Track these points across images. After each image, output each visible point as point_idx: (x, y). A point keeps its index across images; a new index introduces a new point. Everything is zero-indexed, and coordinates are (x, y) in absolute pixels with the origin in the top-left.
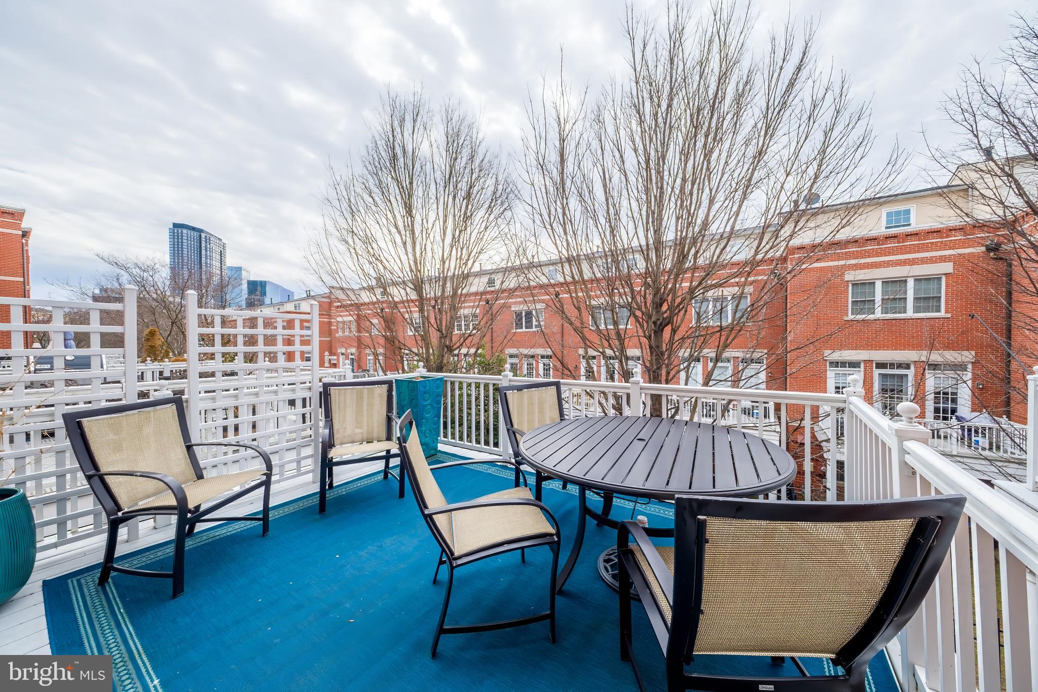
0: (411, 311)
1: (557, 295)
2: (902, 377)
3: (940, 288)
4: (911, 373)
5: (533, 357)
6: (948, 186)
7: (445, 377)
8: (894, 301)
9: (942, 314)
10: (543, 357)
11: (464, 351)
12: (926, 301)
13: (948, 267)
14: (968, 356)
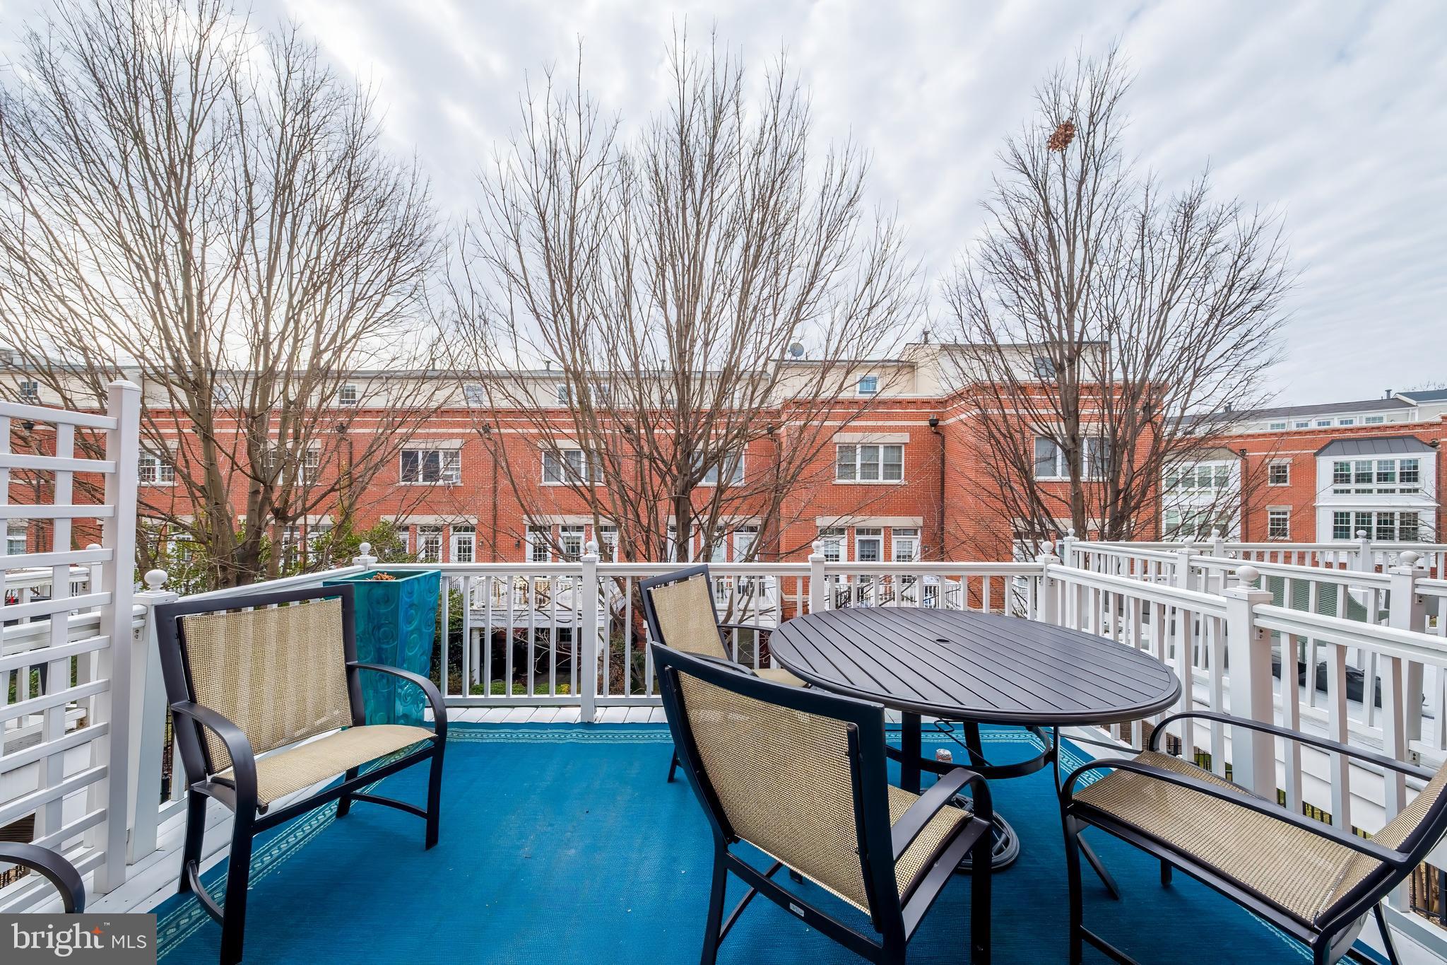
0: (159, 434)
1: (487, 429)
2: (876, 542)
3: (900, 457)
4: (881, 538)
5: (437, 529)
6: (898, 361)
7: (443, 570)
8: (870, 469)
9: (902, 482)
10: (457, 529)
11: (311, 519)
12: (892, 470)
13: (905, 438)
14: (919, 521)
